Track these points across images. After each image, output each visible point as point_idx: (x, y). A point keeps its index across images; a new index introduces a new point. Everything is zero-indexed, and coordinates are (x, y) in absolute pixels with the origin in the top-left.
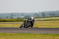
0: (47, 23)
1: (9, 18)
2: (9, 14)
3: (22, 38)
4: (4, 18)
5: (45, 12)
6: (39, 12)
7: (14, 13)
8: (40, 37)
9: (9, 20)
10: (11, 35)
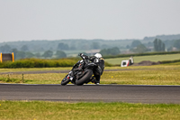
0: (170, 70)
1: (54, 56)
2: (53, 42)
3: (93, 117)
4: (38, 55)
5: (163, 36)
6: (146, 38)
7: (69, 40)
8: (147, 114)
9: (53, 62)
10: (60, 108)
